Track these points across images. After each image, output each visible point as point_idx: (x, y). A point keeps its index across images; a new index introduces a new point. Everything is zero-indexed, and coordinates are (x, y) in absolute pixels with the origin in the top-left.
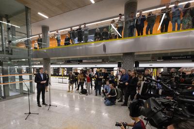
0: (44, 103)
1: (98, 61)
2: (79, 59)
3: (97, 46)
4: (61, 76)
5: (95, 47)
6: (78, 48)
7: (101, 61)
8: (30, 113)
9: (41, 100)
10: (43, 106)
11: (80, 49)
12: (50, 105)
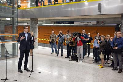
0: (26, 68)
5: (89, 9)
6: (70, 9)
12: (32, 71)
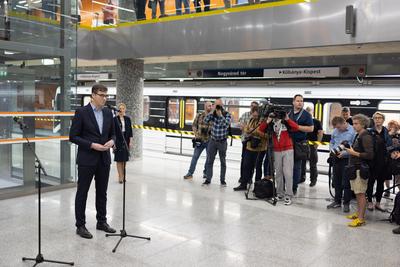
2: (250, 65)
3: (322, 18)
7: (335, 72)
8: (40, 259)
9: (91, 211)
11: (255, 31)
12: (124, 234)
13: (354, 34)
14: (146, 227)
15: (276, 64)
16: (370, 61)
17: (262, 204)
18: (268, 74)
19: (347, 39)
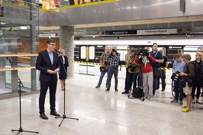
0: (53, 112)
1: (169, 31)
2: (130, 28)
4: (84, 60)
5: (164, 7)
7: (174, 31)
8: (21, 130)
9: (47, 105)
10: (51, 118)
11: (132, 10)
12: (64, 117)
13: (184, 11)
14: (76, 113)
15: (143, 27)
16: (193, 25)
17: (137, 101)
18: (139, 33)
19: (181, 13)
